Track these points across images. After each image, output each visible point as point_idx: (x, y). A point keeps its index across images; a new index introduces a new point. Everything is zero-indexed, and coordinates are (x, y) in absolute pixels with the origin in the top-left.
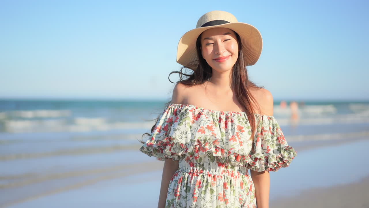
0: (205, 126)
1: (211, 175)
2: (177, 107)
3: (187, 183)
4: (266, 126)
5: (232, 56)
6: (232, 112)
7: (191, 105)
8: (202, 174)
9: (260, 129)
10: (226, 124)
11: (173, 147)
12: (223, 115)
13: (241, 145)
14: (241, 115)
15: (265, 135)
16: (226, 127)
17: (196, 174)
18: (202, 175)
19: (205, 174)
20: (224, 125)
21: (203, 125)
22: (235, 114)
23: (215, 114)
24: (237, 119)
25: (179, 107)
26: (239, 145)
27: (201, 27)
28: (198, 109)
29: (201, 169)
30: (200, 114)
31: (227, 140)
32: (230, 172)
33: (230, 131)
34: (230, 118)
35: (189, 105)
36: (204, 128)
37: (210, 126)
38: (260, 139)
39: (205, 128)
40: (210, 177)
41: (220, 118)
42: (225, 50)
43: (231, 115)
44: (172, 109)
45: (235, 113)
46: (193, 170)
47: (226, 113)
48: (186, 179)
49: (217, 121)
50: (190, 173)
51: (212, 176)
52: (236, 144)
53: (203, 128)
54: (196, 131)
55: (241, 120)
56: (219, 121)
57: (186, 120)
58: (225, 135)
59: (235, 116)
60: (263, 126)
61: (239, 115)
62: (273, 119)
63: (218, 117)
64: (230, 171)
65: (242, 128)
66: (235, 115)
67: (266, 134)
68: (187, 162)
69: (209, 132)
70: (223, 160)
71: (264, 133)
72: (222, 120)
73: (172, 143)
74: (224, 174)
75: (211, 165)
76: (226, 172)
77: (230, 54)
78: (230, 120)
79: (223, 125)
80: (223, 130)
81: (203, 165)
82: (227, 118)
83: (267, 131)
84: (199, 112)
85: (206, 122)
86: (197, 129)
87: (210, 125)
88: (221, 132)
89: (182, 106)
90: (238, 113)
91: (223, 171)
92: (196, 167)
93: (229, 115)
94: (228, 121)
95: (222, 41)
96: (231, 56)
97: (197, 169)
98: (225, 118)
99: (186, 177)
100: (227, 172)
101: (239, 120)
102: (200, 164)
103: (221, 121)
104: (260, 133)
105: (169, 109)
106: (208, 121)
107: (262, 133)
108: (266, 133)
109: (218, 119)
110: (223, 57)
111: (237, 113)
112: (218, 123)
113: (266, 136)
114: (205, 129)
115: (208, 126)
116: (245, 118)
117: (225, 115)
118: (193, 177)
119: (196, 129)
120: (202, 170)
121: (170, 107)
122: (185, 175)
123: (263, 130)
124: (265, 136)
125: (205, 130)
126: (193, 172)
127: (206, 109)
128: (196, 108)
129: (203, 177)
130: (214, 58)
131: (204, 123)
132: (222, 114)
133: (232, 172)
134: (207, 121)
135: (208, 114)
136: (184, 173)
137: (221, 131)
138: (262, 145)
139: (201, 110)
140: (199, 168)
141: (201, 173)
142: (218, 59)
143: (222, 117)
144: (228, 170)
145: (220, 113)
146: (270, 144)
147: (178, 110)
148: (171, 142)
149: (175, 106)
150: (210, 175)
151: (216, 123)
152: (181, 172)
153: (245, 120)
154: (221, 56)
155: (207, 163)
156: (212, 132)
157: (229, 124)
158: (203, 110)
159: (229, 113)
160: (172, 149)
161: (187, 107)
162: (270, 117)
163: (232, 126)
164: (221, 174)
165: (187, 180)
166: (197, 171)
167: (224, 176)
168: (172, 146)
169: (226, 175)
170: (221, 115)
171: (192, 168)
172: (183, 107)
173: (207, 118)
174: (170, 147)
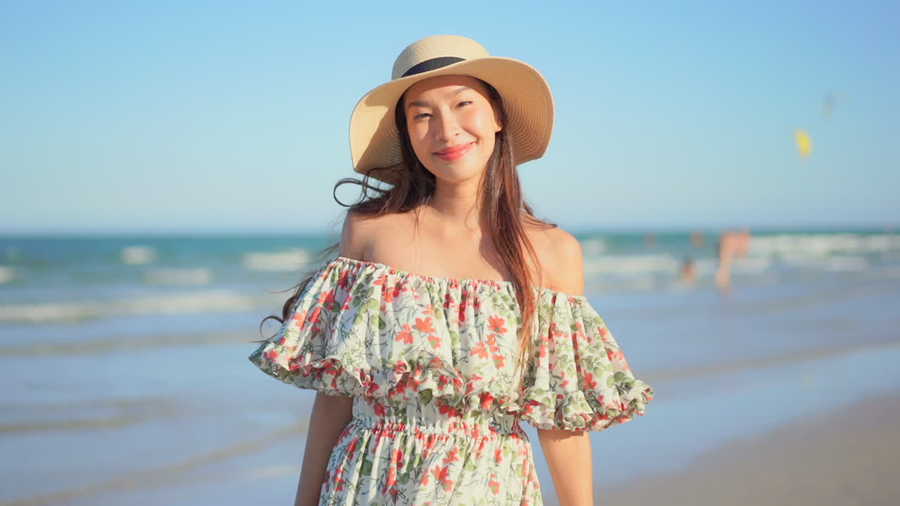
0: (412, 322)
1: (423, 435)
2: (347, 267)
3: (365, 455)
4: (561, 320)
5: (477, 142)
6: (479, 281)
7: (380, 264)
8: (402, 433)
9: (547, 326)
10: (462, 309)
11: (339, 378)
12: (455, 289)
13: (499, 365)
14: (499, 288)
15: (557, 343)
16: (462, 316)
17: (388, 432)
18: (403, 436)
19: (408, 434)
20: (457, 314)
21: (408, 321)
22: (484, 286)
23: (436, 287)
24: (490, 299)
25: (351, 267)
26: (494, 365)
27: (403, 76)
28: (395, 276)
29: (400, 421)
30: (399, 288)
31: (463, 352)
32: (470, 428)
33: (472, 330)
34: (472, 295)
35: (375, 265)
36: (409, 329)
37: (423, 320)
38: (547, 350)
39: (411, 325)
40: (422, 440)
41: (448, 297)
42: (461, 131)
43: (476, 288)
44: (335, 269)
45: (485, 282)
46: (383, 422)
47: (464, 282)
48: (365, 444)
49: (439, 303)
50: (376, 429)
51: (427, 436)
52: (485, 364)
53: (407, 329)
54: (392, 338)
55: (500, 301)
56: (445, 303)
57: (369, 309)
58: (458, 340)
59: (484, 292)
60: (554, 321)
61: (496, 288)
62: (583, 304)
63: (444, 293)
64: (469, 426)
65: (502, 321)
66: (483, 290)
67: (561, 342)
68: (369, 404)
69: (423, 337)
70: (454, 401)
71: (555, 338)
72: (453, 302)
73: (337, 369)
74: (454, 431)
75: (422, 410)
76: (460, 428)
77: (473, 139)
78: (471, 301)
79: (454, 313)
80: (455, 327)
81: (404, 411)
82: (464, 296)
83: (563, 335)
84: (397, 281)
85: (412, 310)
86: (394, 332)
87: (423, 318)
88: (450, 332)
89: (359, 266)
90: (493, 284)
91: (452, 425)
92: (389, 415)
93: (471, 289)
94: (467, 304)
95: (451, 109)
96: (475, 144)
97: (392, 421)
98: (460, 298)
99: (366, 439)
100: (462, 426)
101: (495, 300)
102: (396, 409)
103: (451, 304)
104: (546, 335)
105: (330, 271)
106: (419, 307)
107: (550, 336)
108: (561, 339)
109: (444, 299)
110: (458, 146)
111: (490, 282)
112: (441, 310)
113: (560, 346)
114: (412, 330)
115: (418, 320)
116: (508, 296)
117: (460, 288)
118: (382, 439)
119: (392, 331)
120: (402, 423)
121: (332, 264)
122: (364, 433)
123: (554, 330)
124: (557, 345)
125: (411, 333)
126: (383, 427)
127: (414, 275)
128: (391, 273)
129: (405, 439)
130: (435, 152)
131: (408, 315)
132: (454, 285)
133: (475, 428)
134: (416, 307)
135: (419, 286)
136: (361, 429)
137: (451, 329)
138: (550, 366)
139: (403, 277)
140: (394, 417)
141: (401, 430)
142: (445, 154)
143: (452, 295)
144: (463, 423)
145: (448, 284)
146: (569, 368)
147: (350, 275)
148: (336, 366)
149: (343, 263)
150: (420, 436)
151: (436, 310)
152: (357, 426)
153: (510, 302)
154: (449, 145)
155: (413, 405)
156: (428, 335)
157: (470, 310)
158: (406, 278)
159: (469, 285)
160: (338, 382)
161: (369, 270)
162: (576, 297)
163: (476, 315)
164: (446, 432)
165: (367, 447)
166: (390, 425)
167: (455, 436)
168: (339, 373)
169: (461, 434)
170: (451, 290)
171: (378, 418)
172: (361, 269)
173: (416, 297)
174: (334, 377)
